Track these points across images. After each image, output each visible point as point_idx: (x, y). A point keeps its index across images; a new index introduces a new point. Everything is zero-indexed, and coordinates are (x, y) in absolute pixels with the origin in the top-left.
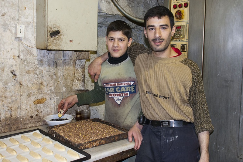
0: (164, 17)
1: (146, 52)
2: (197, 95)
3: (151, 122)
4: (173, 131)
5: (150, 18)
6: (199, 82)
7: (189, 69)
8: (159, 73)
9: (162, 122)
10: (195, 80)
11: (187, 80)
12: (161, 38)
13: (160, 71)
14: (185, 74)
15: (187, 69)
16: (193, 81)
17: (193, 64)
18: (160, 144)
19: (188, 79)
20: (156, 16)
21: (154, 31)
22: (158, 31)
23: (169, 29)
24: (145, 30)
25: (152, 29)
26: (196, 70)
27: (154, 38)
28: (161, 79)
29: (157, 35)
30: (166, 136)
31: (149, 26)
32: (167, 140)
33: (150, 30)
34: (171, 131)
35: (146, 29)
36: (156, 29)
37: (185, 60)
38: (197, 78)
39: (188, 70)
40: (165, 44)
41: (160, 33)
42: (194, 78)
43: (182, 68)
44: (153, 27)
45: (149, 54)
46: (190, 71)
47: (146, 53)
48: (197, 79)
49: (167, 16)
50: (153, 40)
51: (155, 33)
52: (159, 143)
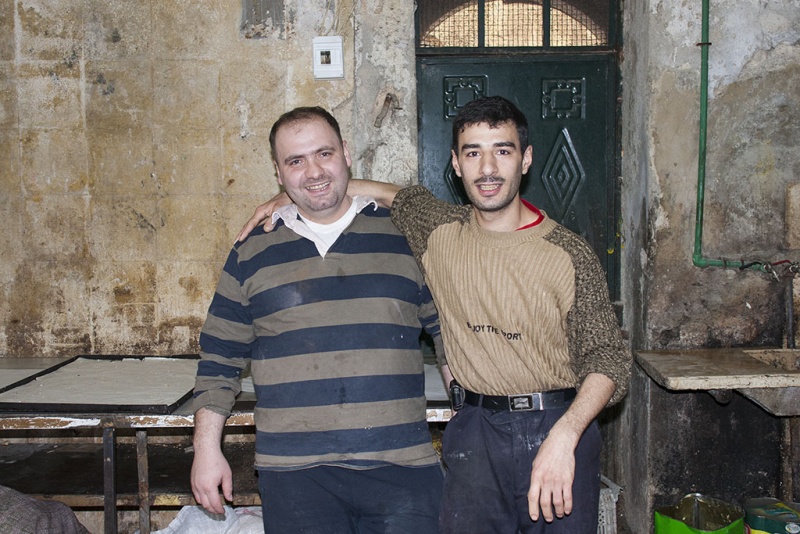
0: (505, 125)
1: (455, 219)
2: (589, 317)
3: (481, 399)
4: (542, 421)
5: (470, 126)
6: (594, 286)
7: (567, 255)
8: (492, 272)
9: (512, 399)
10: (583, 281)
11: (562, 283)
12: (497, 175)
13: (495, 268)
14: (557, 269)
15: (561, 256)
16: (577, 284)
17: (575, 242)
18: (512, 453)
19: (564, 281)
20: (483, 121)
21: (478, 157)
22: (488, 158)
23: (516, 154)
24: (454, 156)
25: (474, 154)
26: (584, 257)
27: (480, 176)
28: (499, 288)
29: (488, 170)
30: (524, 435)
31: (466, 146)
32: (527, 443)
33: (468, 155)
34: (536, 420)
35: (457, 155)
36: (483, 154)
37: (556, 233)
38: (588, 275)
39: (563, 258)
40: (506, 193)
41: (494, 165)
42: (581, 277)
43: (549, 254)
44: (474, 150)
45: (462, 223)
46: (570, 261)
47: (457, 222)
48: (586, 277)
49: (510, 122)
50: (476, 181)
51: (482, 165)
52: (507, 451)
